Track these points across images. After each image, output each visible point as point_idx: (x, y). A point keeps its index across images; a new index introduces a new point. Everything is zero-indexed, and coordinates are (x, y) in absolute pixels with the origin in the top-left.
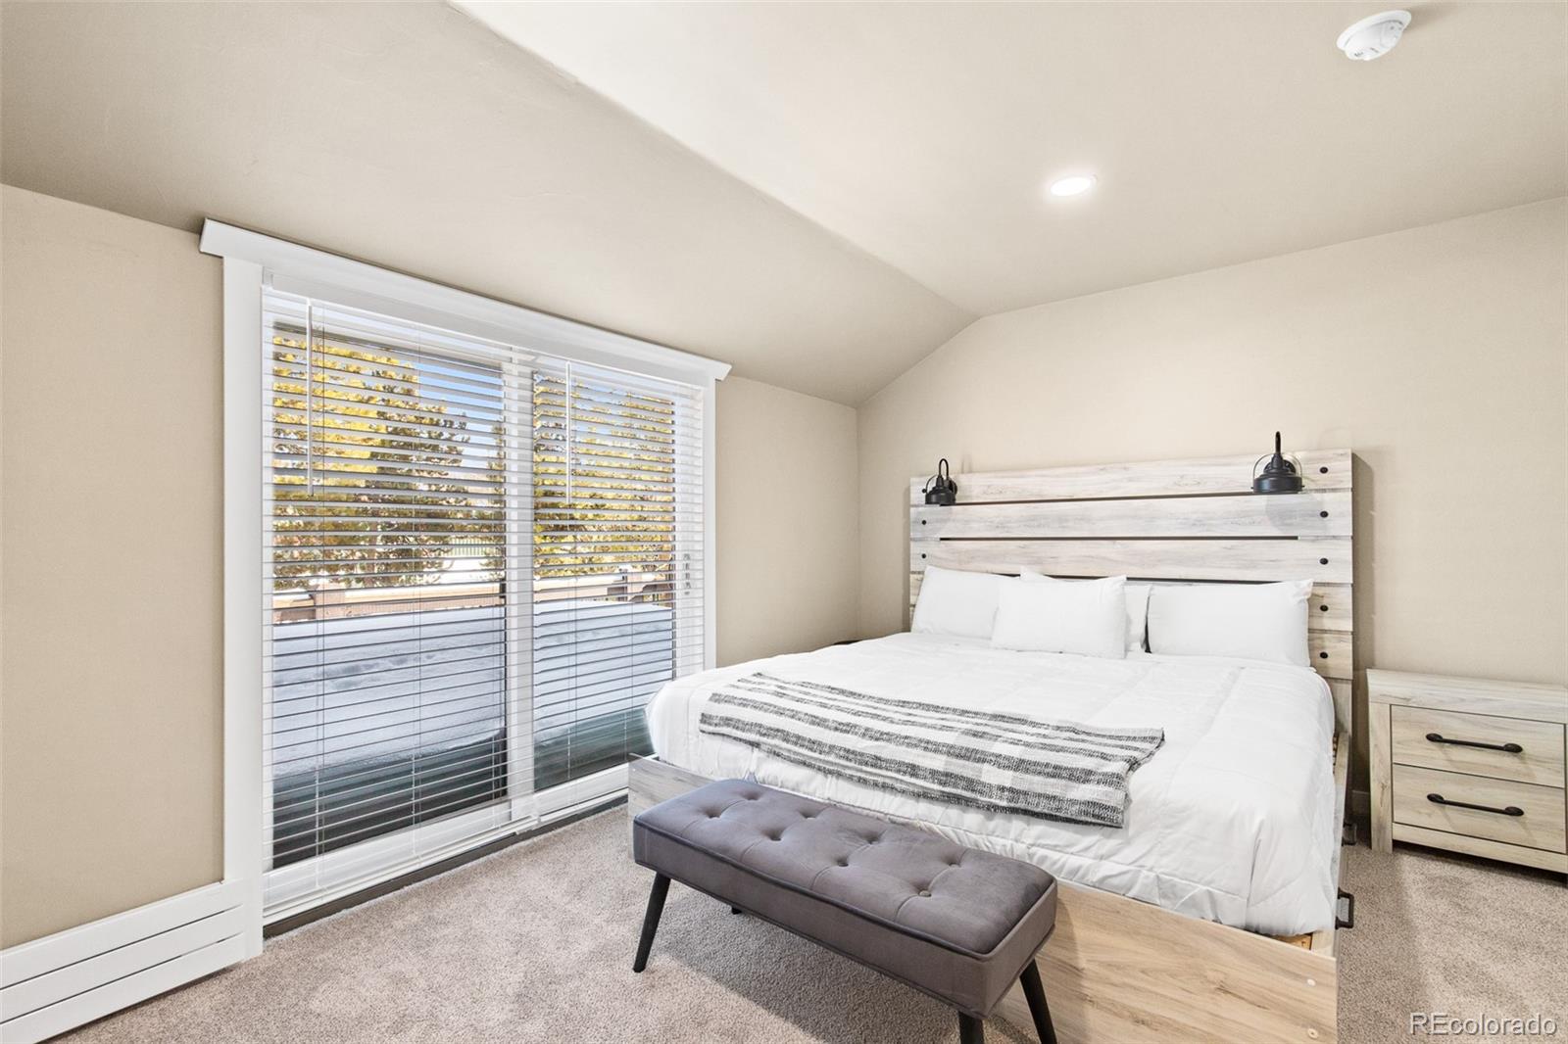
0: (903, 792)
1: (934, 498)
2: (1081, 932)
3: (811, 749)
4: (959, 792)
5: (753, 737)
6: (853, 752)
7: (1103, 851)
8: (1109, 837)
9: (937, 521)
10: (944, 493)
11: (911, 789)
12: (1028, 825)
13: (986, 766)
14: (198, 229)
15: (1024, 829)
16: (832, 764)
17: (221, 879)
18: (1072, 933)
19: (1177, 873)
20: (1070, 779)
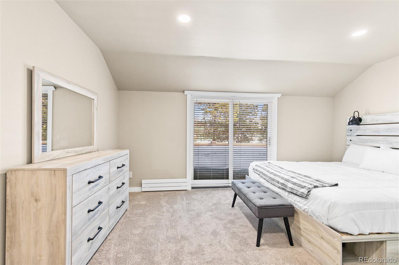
0: (277, 186)
1: (351, 123)
2: (301, 221)
3: (265, 176)
4: (284, 187)
5: (258, 173)
6: (271, 178)
7: (304, 203)
8: (306, 201)
9: (356, 130)
10: (357, 121)
11: (278, 186)
12: (295, 196)
13: (289, 183)
14: (184, 92)
15: (294, 197)
16: (267, 179)
17: (186, 178)
18: (299, 220)
19: (314, 210)
20: (301, 187)
